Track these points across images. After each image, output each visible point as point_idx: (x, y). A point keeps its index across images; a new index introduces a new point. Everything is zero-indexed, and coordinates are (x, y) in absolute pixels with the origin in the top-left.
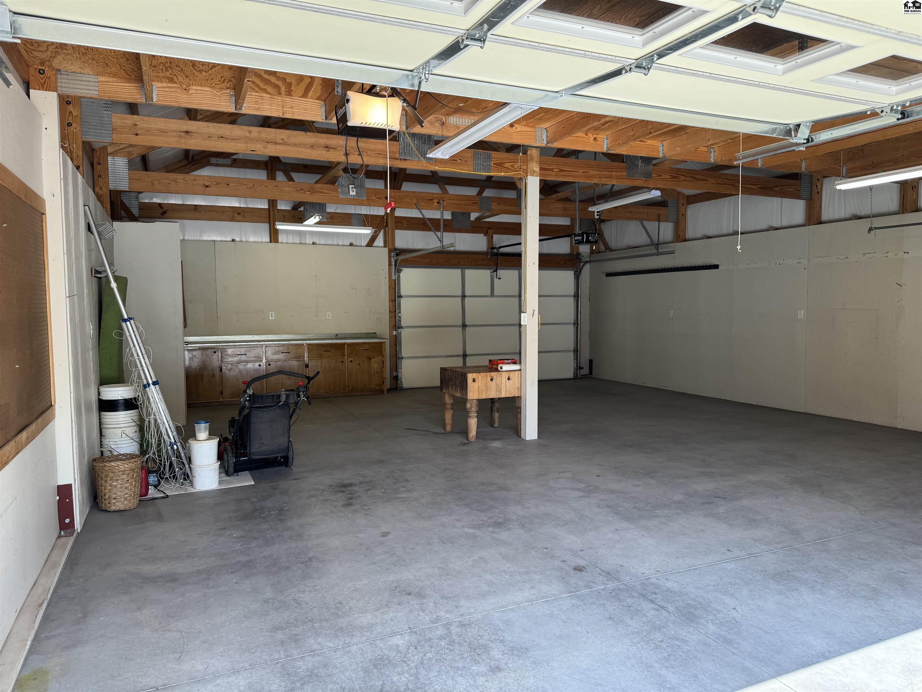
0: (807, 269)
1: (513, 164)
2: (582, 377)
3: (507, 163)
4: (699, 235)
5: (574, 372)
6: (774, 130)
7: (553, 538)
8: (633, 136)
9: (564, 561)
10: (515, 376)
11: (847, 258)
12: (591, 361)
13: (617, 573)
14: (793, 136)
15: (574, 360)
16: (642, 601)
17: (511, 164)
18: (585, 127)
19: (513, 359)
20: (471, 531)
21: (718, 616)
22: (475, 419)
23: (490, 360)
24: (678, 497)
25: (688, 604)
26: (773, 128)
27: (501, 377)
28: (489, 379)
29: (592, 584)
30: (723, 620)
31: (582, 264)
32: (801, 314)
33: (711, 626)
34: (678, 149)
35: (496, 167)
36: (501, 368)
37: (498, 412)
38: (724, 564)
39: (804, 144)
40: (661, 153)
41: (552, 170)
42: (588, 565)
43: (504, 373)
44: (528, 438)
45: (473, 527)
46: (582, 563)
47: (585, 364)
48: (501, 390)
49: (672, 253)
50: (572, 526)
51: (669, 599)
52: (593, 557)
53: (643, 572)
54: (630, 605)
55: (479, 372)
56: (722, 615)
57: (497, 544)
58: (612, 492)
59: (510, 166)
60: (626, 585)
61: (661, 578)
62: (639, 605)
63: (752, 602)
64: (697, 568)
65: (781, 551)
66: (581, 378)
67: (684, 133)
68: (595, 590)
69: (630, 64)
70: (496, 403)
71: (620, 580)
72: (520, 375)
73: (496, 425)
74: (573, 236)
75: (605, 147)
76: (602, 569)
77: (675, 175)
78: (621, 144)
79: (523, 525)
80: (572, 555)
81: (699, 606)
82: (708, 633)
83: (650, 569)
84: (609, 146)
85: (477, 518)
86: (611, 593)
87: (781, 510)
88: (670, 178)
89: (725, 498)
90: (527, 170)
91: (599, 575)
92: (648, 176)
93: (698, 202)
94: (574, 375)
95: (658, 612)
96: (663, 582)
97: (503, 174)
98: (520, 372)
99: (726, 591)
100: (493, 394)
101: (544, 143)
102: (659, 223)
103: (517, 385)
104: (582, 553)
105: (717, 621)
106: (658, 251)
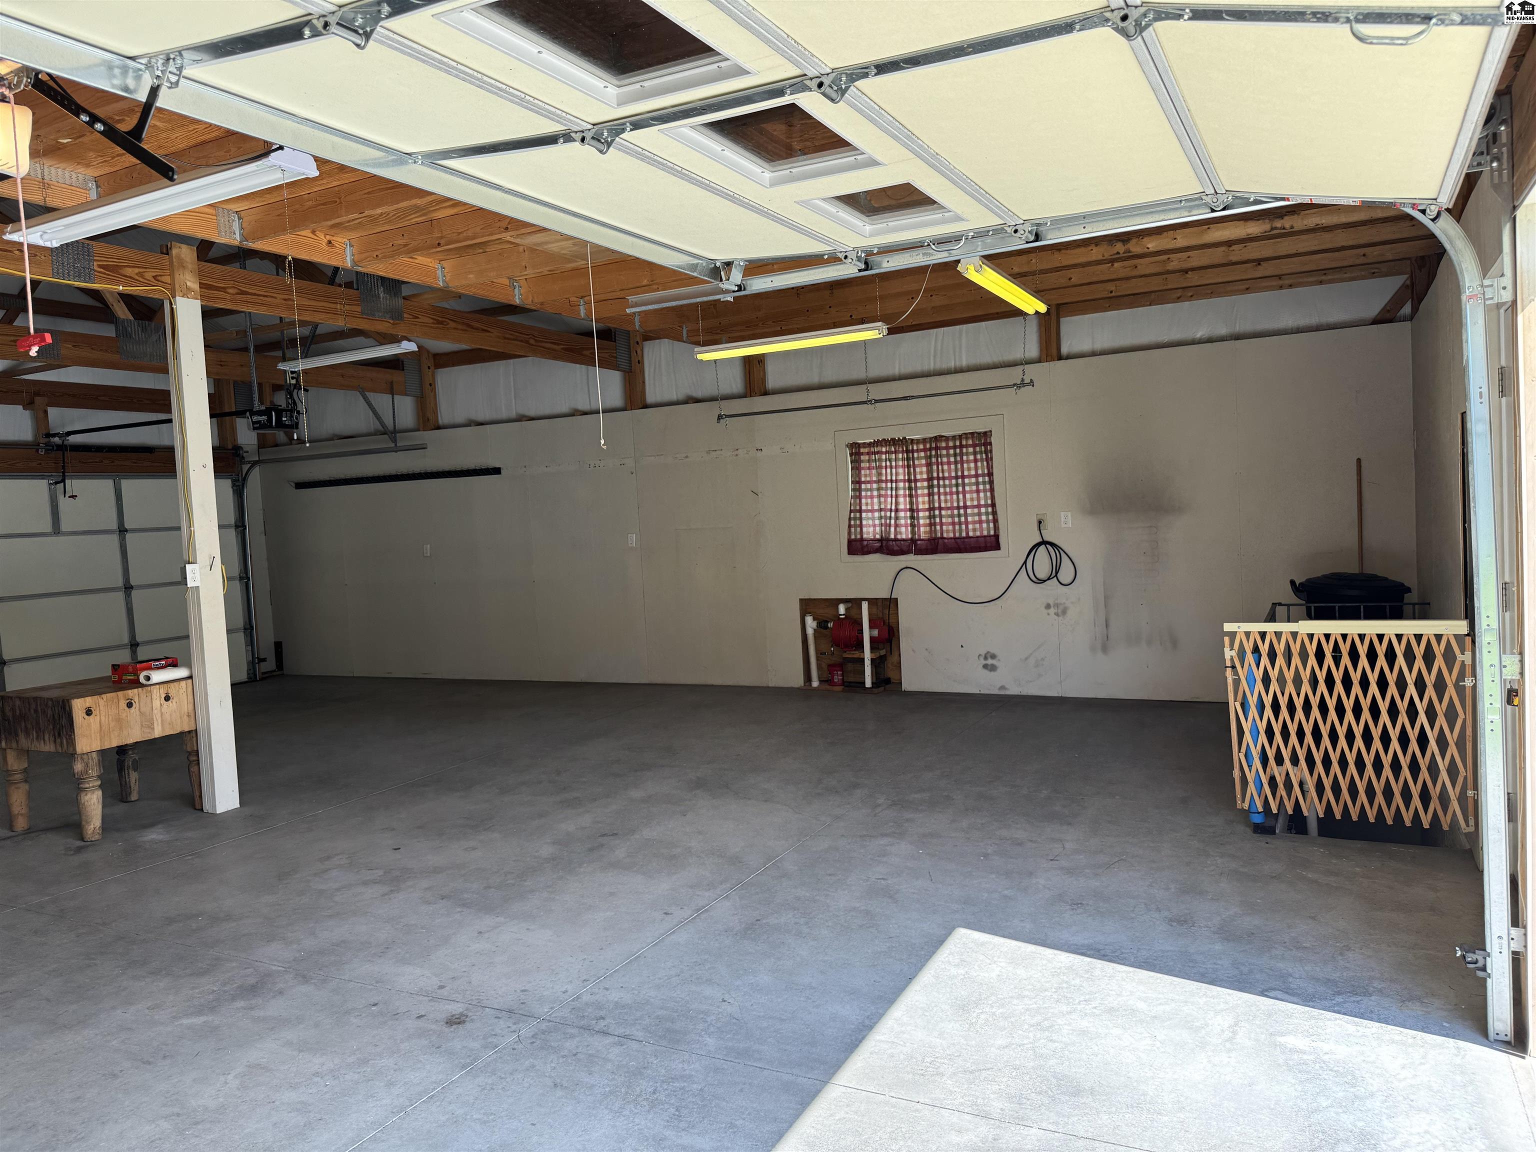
0: (634, 474)
1: (141, 270)
2: (264, 676)
3: (130, 267)
4: (460, 418)
5: (248, 670)
6: (694, 267)
7: (377, 982)
8: (405, 245)
9: (422, 1016)
10: (181, 692)
11: (687, 457)
12: (278, 646)
13: (524, 1006)
14: (724, 279)
15: (247, 646)
16: (589, 1039)
17: (137, 270)
18: (327, 220)
19: (167, 658)
20: (199, 1020)
21: (709, 1019)
22: (96, 793)
23: (113, 666)
24: (546, 850)
25: (658, 1017)
26: (692, 264)
27: (149, 698)
28: (123, 704)
29: (494, 1040)
30: (719, 1025)
31: (246, 468)
32: (633, 540)
33: (708, 1039)
34: (471, 276)
35: (105, 274)
36: (148, 678)
37: (135, 770)
38: (672, 937)
39: (734, 292)
40: (440, 279)
41: (223, 289)
42: (467, 1009)
43: (155, 690)
44: (221, 808)
45: (200, 1012)
46: (456, 1008)
47: (267, 651)
48: (153, 724)
49: (423, 447)
50: (399, 950)
51: (627, 1020)
52: (468, 993)
53: (563, 990)
54: (574, 1052)
55: (100, 694)
56: (713, 1017)
57: (272, 1029)
58: (437, 870)
59: (137, 274)
60: (549, 1021)
61: (597, 991)
62: (588, 1046)
63: (738, 983)
64: (639, 957)
65: (734, 893)
66: (262, 679)
67: (481, 251)
68: (504, 1048)
69: (581, 129)
70: (130, 752)
71: (536, 1016)
72: (190, 689)
73: (134, 796)
74: (248, 414)
75: (348, 259)
76: (496, 1006)
77: (440, 319)
78: (382, 258)
79: (304, 977)
80: (430, 1001)
81: (676, 1014)
82: (710, 1051)
83: (571, 982)
84: (356, 258)
85: (197, 991)
86: (533, 1042)
87: (700, 833)
88: (433, 323)
89: (616, 834)
90: (173, 284)
91: (497, 1020)
92: (397, 315)
93: (453, 365)
94: (248, 674)
95: (624, 1047)
96: (604, 996)
97: (121, 288)
98: (190, 681)
99: (698, 979)
100: (134, 735)
101: (235, 239)
102: (393, 396)
103: (186, 707)
104: (444, 992)
105: (712, 1029)
106: (396, 445)
